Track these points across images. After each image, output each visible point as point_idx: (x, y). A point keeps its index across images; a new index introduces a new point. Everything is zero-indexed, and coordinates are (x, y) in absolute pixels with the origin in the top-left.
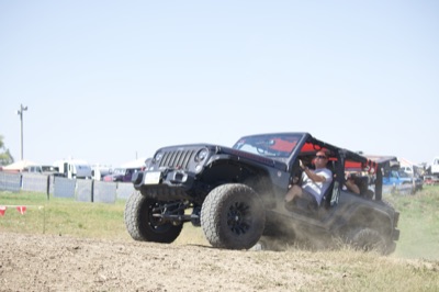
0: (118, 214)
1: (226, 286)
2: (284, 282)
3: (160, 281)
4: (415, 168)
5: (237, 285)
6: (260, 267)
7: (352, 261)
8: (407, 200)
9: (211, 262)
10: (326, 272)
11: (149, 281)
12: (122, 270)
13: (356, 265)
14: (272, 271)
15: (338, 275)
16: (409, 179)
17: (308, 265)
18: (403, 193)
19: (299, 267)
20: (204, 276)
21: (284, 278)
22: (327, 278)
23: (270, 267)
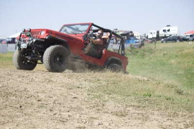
0: (8, 58)
1: (55, 88)
2: (81, 86)
3: (25, 87)
4: (141, 36)
5: (60, 88)
6: (70, 80)
7: (111, 77)
8: (137, 50)
9: (48, 78)
10: (99, 82)
11: (20, 87)
12: (9, 82)
13: (113, 79)
14: (75, 81)
15: (105, 83)
16: (138, 41)
17: (92, 79)
18: (135, 47)
19: (87, 80)
20: (45, 84)
21: (81, 84)
22: (100, 85)
23: (74, 80)
